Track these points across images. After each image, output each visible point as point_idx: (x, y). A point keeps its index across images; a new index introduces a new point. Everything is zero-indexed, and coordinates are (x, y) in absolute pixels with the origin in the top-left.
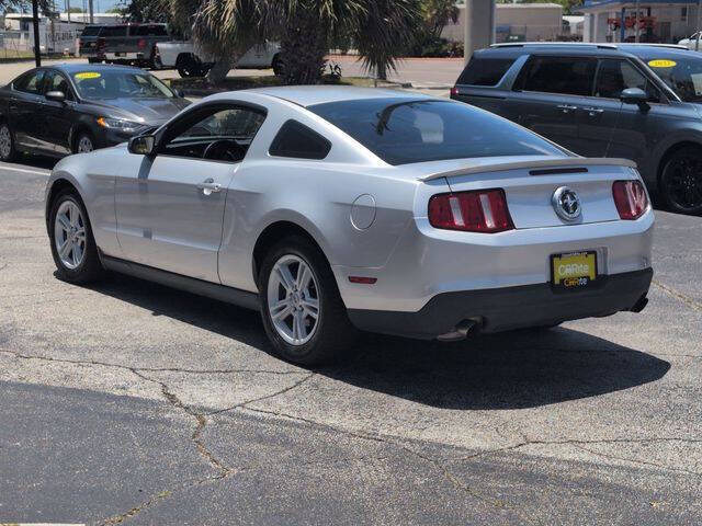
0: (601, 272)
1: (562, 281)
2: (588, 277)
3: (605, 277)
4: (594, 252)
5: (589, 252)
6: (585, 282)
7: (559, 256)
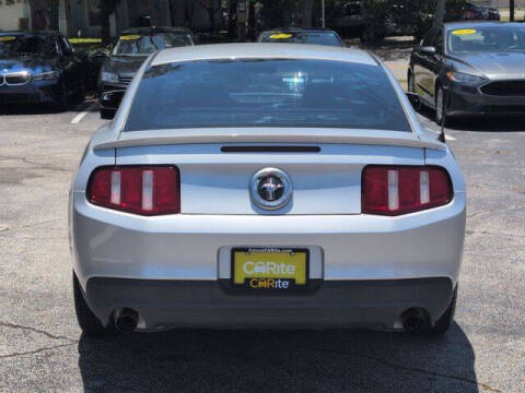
0: (315, 274)
1: (247, 280)
2: (292, 281)
3: (320, 282)
4: (306, 251)
5: (296, 250)
6: (285, 285)
7: (245, 250)
